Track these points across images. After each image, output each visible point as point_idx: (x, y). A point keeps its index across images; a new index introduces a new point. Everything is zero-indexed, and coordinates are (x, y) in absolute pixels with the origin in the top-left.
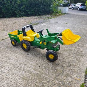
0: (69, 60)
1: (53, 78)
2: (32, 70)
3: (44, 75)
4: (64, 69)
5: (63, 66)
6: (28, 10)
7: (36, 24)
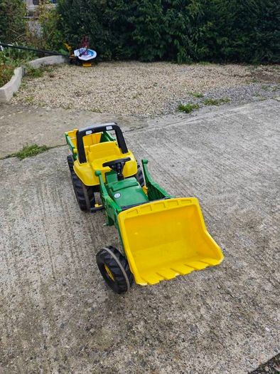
0: (176, 316)
1: (57, 352)
2: (35, 286)
3: (45, 324)
4: (122, 342)
5: (130, 328)
6: (226, 39)
7: (214, 103)
